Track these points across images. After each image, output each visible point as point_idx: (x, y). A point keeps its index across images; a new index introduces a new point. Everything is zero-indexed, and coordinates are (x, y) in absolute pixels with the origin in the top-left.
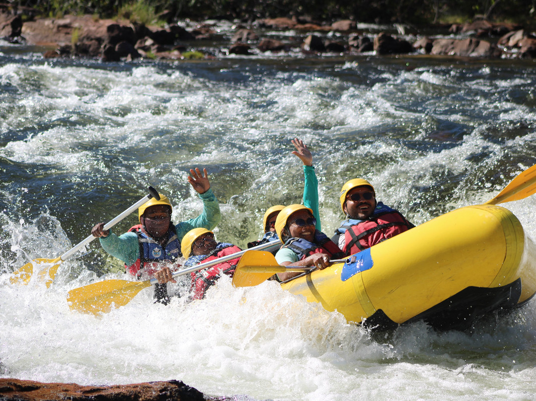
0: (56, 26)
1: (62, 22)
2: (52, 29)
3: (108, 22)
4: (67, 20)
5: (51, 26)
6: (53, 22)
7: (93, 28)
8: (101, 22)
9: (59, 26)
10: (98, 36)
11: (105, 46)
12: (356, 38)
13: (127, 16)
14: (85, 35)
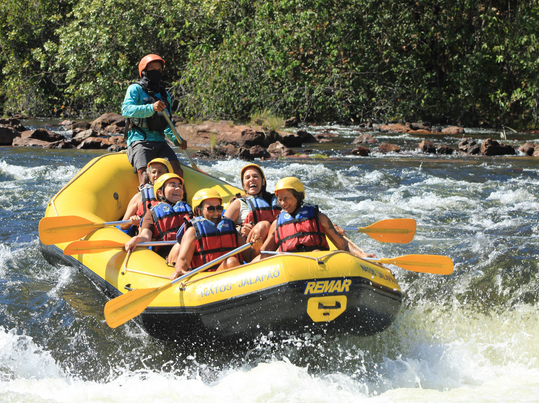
0: (196, 131)
1: (201, 128)
2: (193, 134)
3: (242, 128)
4: (205, 126)
5: (192, 131)
6: (193, 128)
7: (229, 133)
8: (236, 127)
9: (199, 131)
10: (234, 140)
11: (241, 150)
12: (465, 143)
13: (259, 123)
14: (221, 139)
